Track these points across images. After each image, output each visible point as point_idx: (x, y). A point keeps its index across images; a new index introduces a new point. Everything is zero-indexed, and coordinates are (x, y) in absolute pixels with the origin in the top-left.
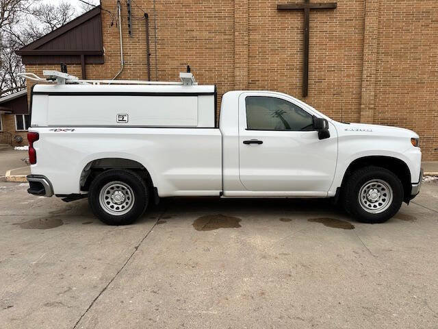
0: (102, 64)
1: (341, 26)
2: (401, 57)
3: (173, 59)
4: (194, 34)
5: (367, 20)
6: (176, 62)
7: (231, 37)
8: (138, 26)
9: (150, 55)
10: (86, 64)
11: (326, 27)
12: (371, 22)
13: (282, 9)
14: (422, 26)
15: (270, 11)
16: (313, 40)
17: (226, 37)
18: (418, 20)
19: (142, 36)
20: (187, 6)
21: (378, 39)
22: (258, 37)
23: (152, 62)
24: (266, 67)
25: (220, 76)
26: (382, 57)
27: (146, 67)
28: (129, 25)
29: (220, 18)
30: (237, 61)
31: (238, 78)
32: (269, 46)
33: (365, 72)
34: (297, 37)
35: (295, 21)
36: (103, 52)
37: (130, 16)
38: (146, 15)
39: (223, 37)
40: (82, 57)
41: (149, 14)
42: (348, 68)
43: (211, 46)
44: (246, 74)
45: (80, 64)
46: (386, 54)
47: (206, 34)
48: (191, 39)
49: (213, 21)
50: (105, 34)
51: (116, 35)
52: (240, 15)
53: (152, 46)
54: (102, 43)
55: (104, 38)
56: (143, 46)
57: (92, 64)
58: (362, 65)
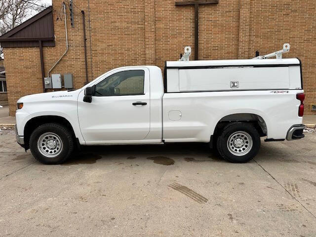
0: (54, 46)
1: (222, 16)
2: (268, 38)
3: (102, 42)
4: (117, 24)
5: (242, 11)
6: (104, 45)
7: (143, 26)
8: (78, 19)
9: (86, 40)
10: (43, 47)
11: (212, 17)
12: (245, 13)
13: (178, 5)
14: (284, 15)
15: (170, 6)
16: (202, 27)
17: (139, 26)
18: (281, 10)
19: (81, 26)
20: (111, 5)
21: (250, 25)
22: (162, 26)
23: (88, 44)
24: (168, 47)
25: (135, 54)
26: (253, 38)
27: (83, 48)
28: (71, 19)
29: (135, 12)
30: (147, 43)
31: (147, 56)
32: (170, 32)
33: (240, 50)
34: (190, 25)
35: (188, 14)
36: (54, 38)
37: (71, 13)
38: (83, 12)
39: (137, 26)
40: (40, 42)
41: (85, 12)
42: (228, 47)
43: (129, 33)
44: (153, 52)
45: (38, 47)
46: (257, 36)
47: (124, 25)
48: (115, 28)
49: (130, 15)
50: (56, 26)
51: (63, 26)
52: (149, 10)
53: (87, 33)
54: (53, 32)
55: (55, 29)
56: (81, 33)
57: (47, 47)
58: (238, 45)
